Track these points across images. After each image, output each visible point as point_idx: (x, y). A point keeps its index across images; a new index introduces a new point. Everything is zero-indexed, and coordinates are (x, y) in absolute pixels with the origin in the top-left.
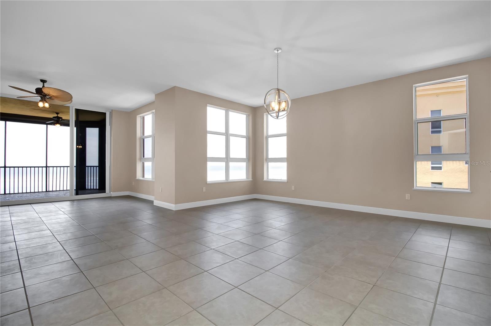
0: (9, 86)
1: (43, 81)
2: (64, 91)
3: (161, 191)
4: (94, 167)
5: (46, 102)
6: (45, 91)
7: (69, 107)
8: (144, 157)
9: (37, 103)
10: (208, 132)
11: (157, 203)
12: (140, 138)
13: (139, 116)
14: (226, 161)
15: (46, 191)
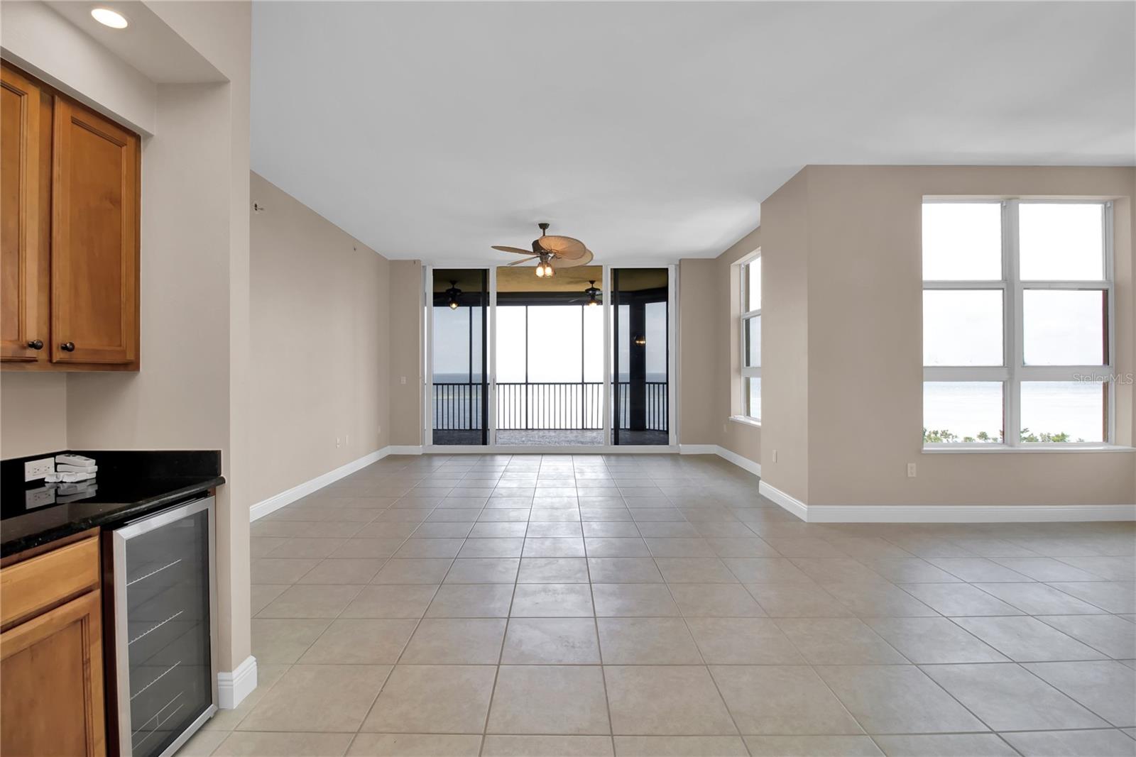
0: (493, 247)
1: (544, 226)
2: (569, 238)
3: (774, 460)
4: (659, 384)
5: (549, 265)
6: (544, 244)
7: (602, 266)
8: (748, 364)
9: (534, 268)
10: (924, 286)
11: (765, 488)
12: (739, 319)
13: (736, 265)
14: (1006, 377)
15: (583, 429)
